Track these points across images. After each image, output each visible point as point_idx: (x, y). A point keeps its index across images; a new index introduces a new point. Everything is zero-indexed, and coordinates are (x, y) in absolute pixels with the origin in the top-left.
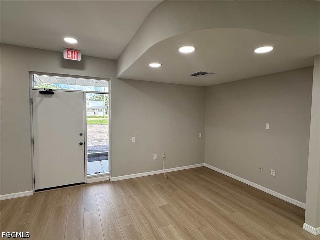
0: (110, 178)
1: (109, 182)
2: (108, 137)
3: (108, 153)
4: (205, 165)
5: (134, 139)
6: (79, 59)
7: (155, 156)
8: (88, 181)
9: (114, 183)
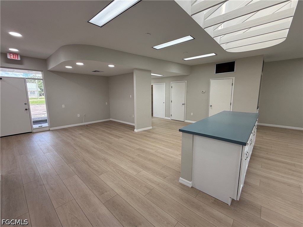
0: (49, 128)
1: (49, 130)
2: (46, 112)
3: (47, 119)
4: (111, 119)
5: (63, 106)
6: (19, 59)
7: (79, 115)
8: (34, 131)
9: (52, 130)
